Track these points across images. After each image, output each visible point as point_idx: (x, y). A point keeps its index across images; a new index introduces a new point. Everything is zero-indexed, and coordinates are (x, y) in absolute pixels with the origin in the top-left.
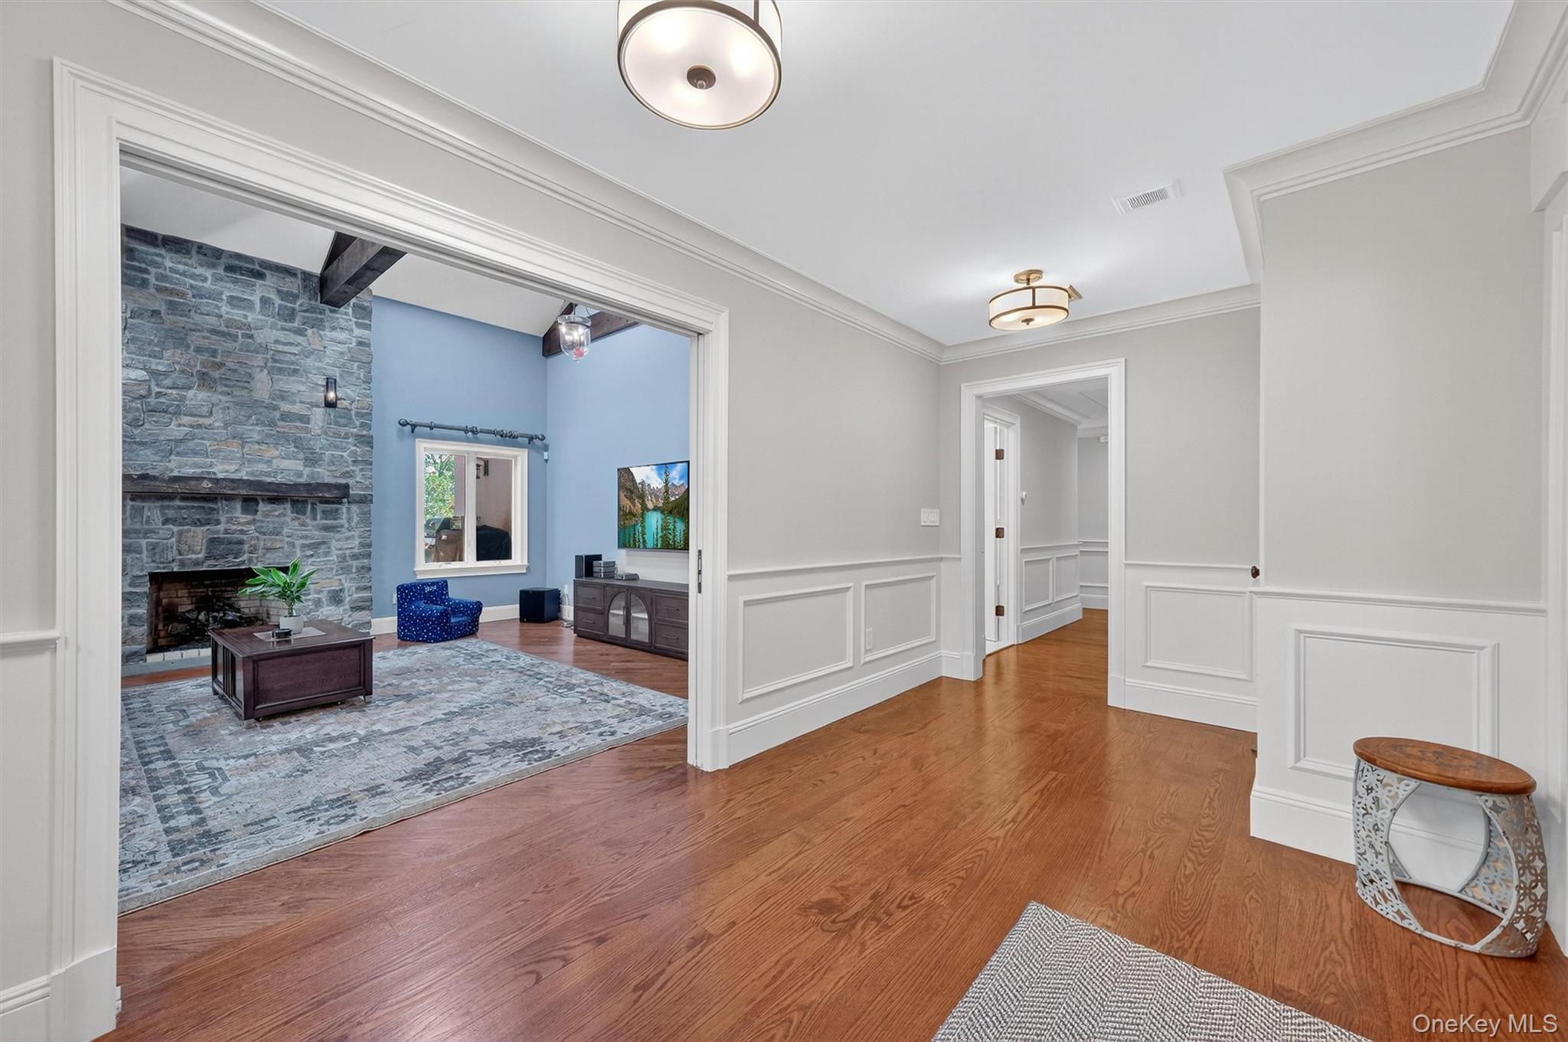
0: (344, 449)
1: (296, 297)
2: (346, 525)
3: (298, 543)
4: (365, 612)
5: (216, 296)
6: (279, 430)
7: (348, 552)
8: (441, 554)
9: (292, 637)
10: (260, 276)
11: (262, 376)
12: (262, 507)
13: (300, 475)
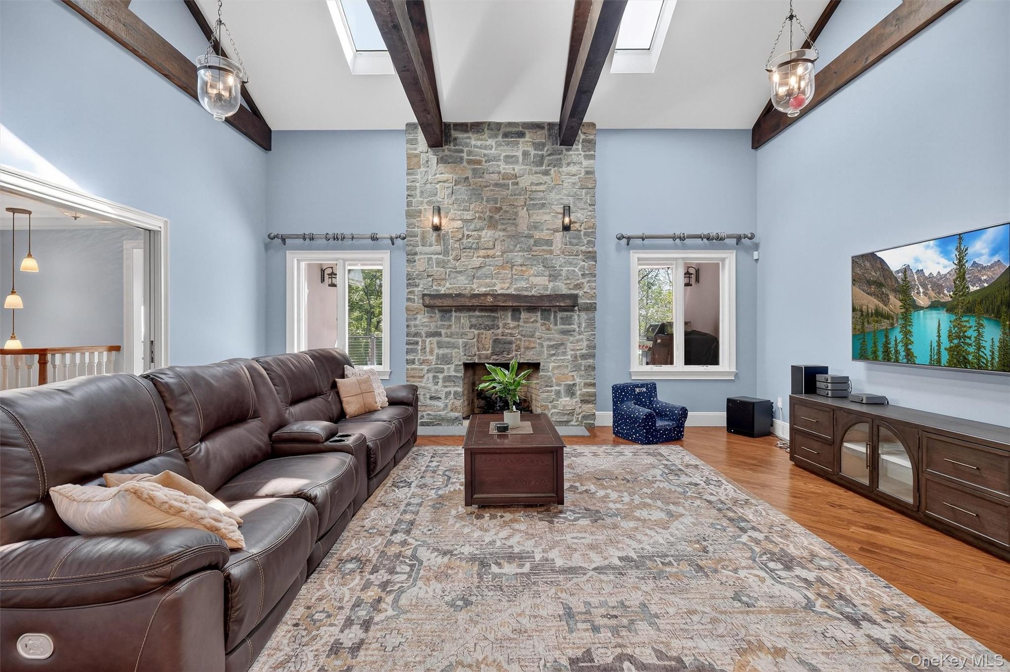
0: (576, 265)
1: (544, 145)
2: (577, 329)
3: (546, 344)
4: (590, 406)
5: (496, 159)
6: (533, 253)
7: (578, 352)
8: (657, 356)
9: (509, 432)
10: (521, 135)
11: (523, 213)
12: (523, 315)
13: (546, 288)
